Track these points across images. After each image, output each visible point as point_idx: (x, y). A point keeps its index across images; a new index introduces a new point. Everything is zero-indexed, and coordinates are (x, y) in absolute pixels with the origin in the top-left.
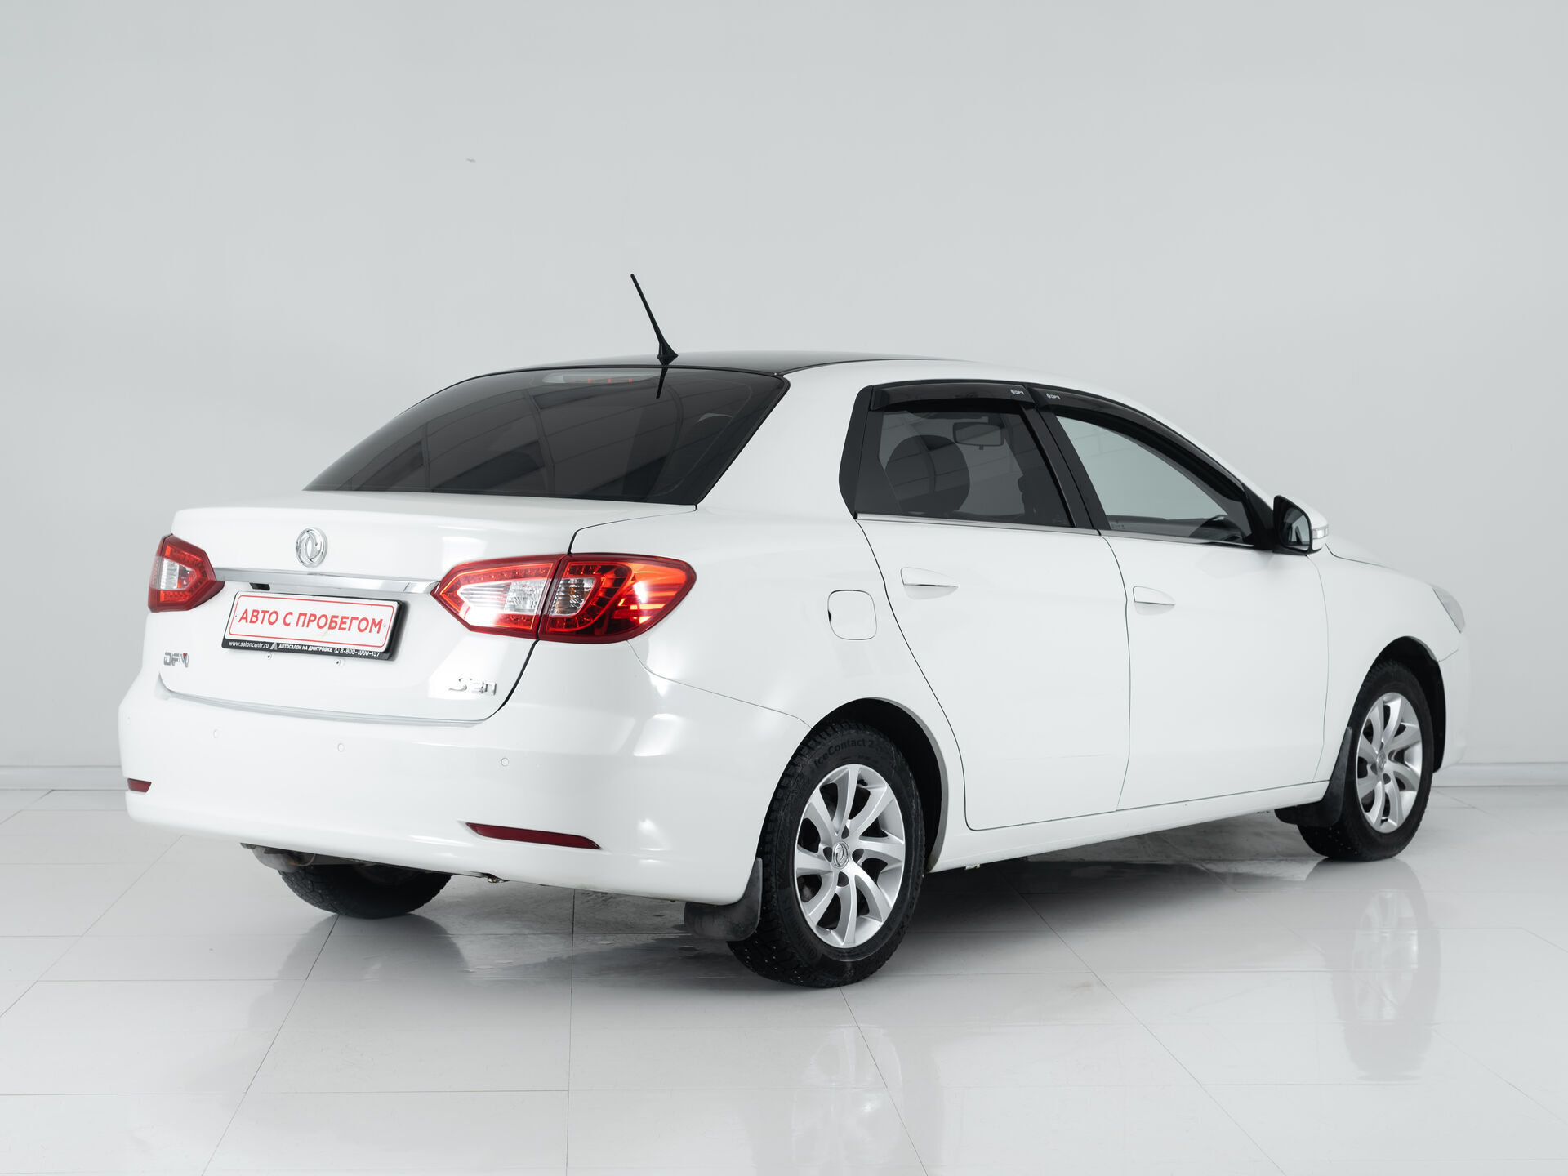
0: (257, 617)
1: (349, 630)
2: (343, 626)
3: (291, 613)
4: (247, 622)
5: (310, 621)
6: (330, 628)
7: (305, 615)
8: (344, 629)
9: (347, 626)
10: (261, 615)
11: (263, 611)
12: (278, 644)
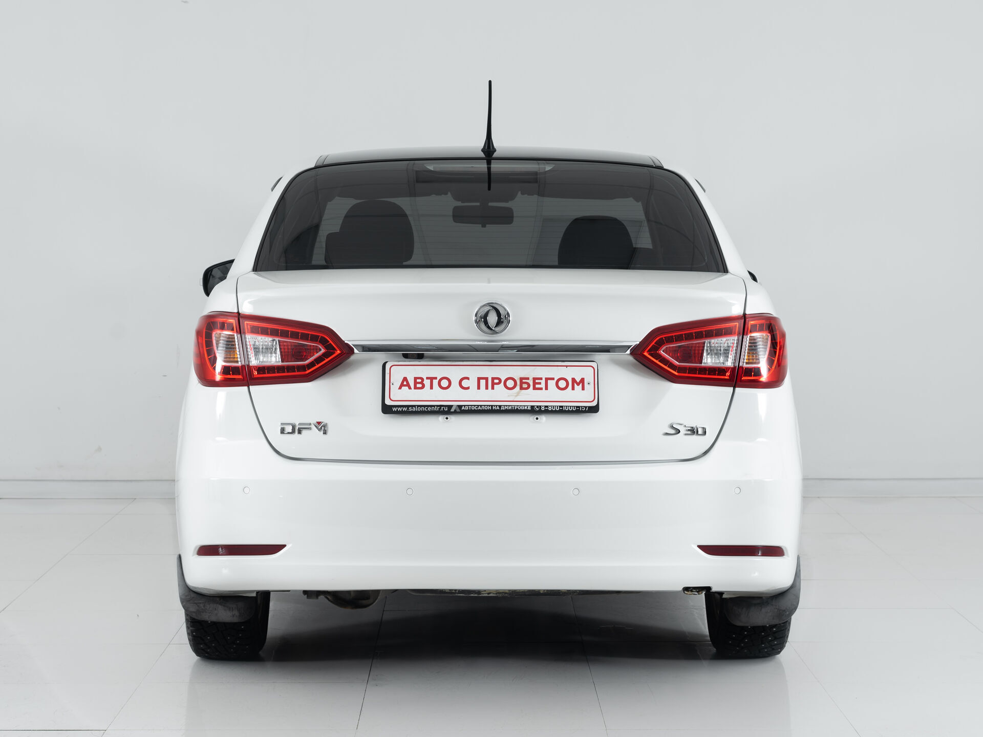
0: (422, 383)
1: (546, 388)
2: (537, 386)
3: (468, 378)
4: (410, 388)
5: (493, 384)
6: (521, 388)
7: (486, 379)
8: (541, 389)
9: (543, 385)
10: (427, 383)
11: (427, 378)
12: (460, 407)
